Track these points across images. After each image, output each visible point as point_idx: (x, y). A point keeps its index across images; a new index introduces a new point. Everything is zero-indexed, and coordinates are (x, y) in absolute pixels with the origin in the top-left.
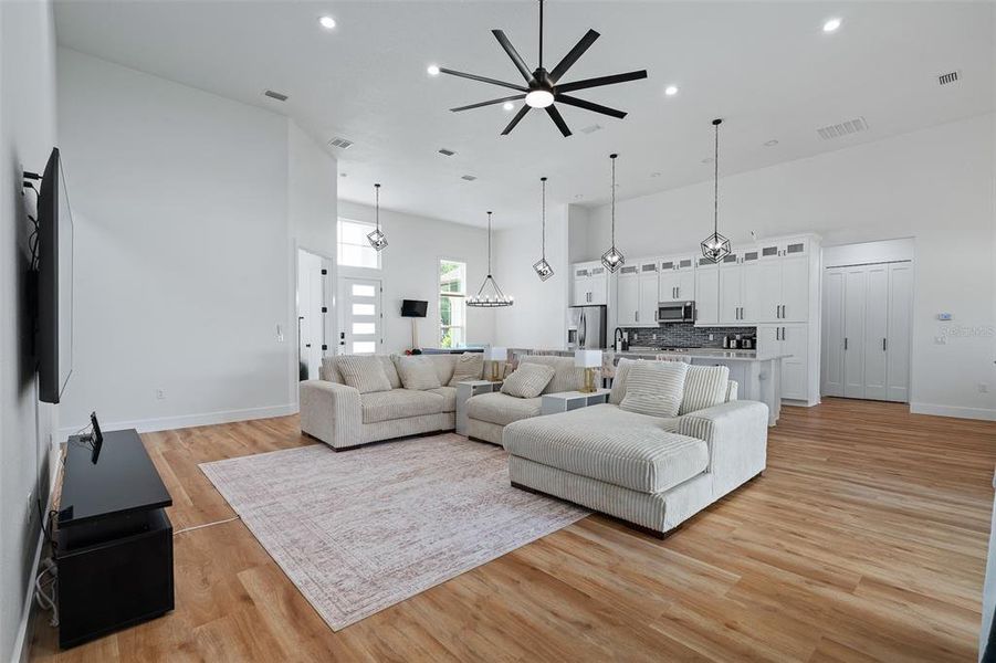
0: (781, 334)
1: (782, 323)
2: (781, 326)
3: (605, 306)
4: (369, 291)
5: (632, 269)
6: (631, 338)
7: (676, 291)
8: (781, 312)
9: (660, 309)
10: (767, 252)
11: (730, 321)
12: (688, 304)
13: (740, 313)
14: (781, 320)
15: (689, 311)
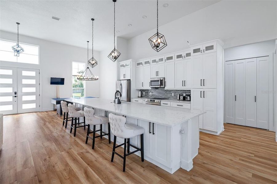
0: (203, 95)
1: (203, 89)
2: (202, 90)
3: (130, 80)
4: (33, 74)
5: (141, 63)
6: (142, 94)
7: (157, 73)
8: (203, 82)
9: (151, 81)
10: (195, 51)
11: (180, 87)
12: (162, 79)
13: (184, 83)
14: (202, 87)
15: (162, 82)
